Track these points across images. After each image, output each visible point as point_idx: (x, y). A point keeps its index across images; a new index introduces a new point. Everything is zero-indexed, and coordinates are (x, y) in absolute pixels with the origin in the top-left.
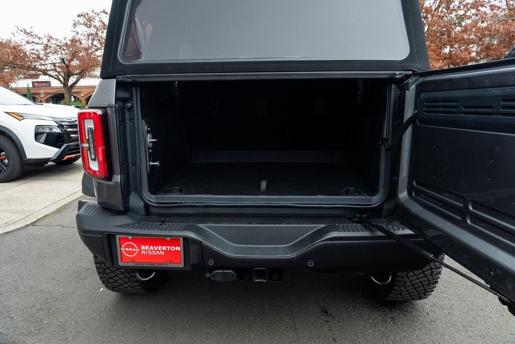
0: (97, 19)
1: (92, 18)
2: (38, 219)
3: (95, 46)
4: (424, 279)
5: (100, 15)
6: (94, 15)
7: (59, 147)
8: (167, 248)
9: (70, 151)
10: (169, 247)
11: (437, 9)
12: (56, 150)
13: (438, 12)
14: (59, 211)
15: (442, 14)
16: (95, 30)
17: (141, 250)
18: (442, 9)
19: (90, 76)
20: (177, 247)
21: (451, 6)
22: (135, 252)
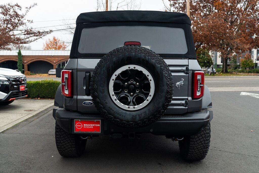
0: (12, 10)
1: (8, 9)
2: (4, 131)
3: (9, 28)
4: (201, 146)
5: (14, 8)
6: (9, 7)
7: (7, 93)
8: (94, 125)
9: (13, 95)
10: (95, 125)
11: (245, 9)
12: (6, 94)
13: (246, 11)
14: (13, 127)
15: (249, 13)
16: (10, 17)
17: (83, 126)
18: (249, 10)
19: (4, 49)
20: (98, 125)
21: (255, 8)
22: (81, 127)
